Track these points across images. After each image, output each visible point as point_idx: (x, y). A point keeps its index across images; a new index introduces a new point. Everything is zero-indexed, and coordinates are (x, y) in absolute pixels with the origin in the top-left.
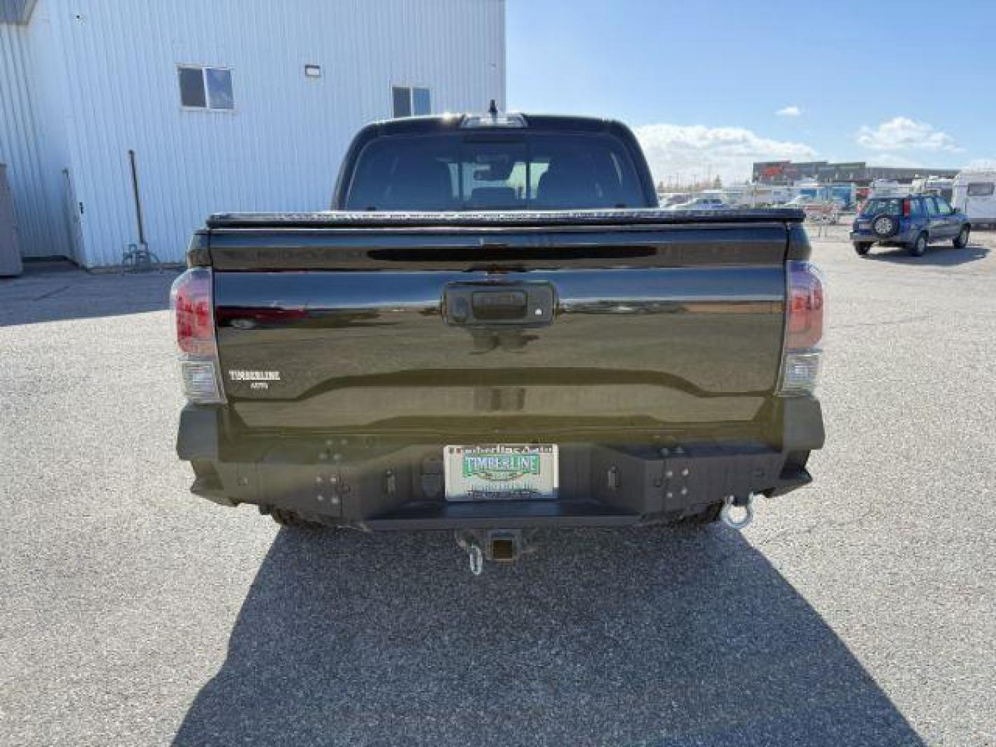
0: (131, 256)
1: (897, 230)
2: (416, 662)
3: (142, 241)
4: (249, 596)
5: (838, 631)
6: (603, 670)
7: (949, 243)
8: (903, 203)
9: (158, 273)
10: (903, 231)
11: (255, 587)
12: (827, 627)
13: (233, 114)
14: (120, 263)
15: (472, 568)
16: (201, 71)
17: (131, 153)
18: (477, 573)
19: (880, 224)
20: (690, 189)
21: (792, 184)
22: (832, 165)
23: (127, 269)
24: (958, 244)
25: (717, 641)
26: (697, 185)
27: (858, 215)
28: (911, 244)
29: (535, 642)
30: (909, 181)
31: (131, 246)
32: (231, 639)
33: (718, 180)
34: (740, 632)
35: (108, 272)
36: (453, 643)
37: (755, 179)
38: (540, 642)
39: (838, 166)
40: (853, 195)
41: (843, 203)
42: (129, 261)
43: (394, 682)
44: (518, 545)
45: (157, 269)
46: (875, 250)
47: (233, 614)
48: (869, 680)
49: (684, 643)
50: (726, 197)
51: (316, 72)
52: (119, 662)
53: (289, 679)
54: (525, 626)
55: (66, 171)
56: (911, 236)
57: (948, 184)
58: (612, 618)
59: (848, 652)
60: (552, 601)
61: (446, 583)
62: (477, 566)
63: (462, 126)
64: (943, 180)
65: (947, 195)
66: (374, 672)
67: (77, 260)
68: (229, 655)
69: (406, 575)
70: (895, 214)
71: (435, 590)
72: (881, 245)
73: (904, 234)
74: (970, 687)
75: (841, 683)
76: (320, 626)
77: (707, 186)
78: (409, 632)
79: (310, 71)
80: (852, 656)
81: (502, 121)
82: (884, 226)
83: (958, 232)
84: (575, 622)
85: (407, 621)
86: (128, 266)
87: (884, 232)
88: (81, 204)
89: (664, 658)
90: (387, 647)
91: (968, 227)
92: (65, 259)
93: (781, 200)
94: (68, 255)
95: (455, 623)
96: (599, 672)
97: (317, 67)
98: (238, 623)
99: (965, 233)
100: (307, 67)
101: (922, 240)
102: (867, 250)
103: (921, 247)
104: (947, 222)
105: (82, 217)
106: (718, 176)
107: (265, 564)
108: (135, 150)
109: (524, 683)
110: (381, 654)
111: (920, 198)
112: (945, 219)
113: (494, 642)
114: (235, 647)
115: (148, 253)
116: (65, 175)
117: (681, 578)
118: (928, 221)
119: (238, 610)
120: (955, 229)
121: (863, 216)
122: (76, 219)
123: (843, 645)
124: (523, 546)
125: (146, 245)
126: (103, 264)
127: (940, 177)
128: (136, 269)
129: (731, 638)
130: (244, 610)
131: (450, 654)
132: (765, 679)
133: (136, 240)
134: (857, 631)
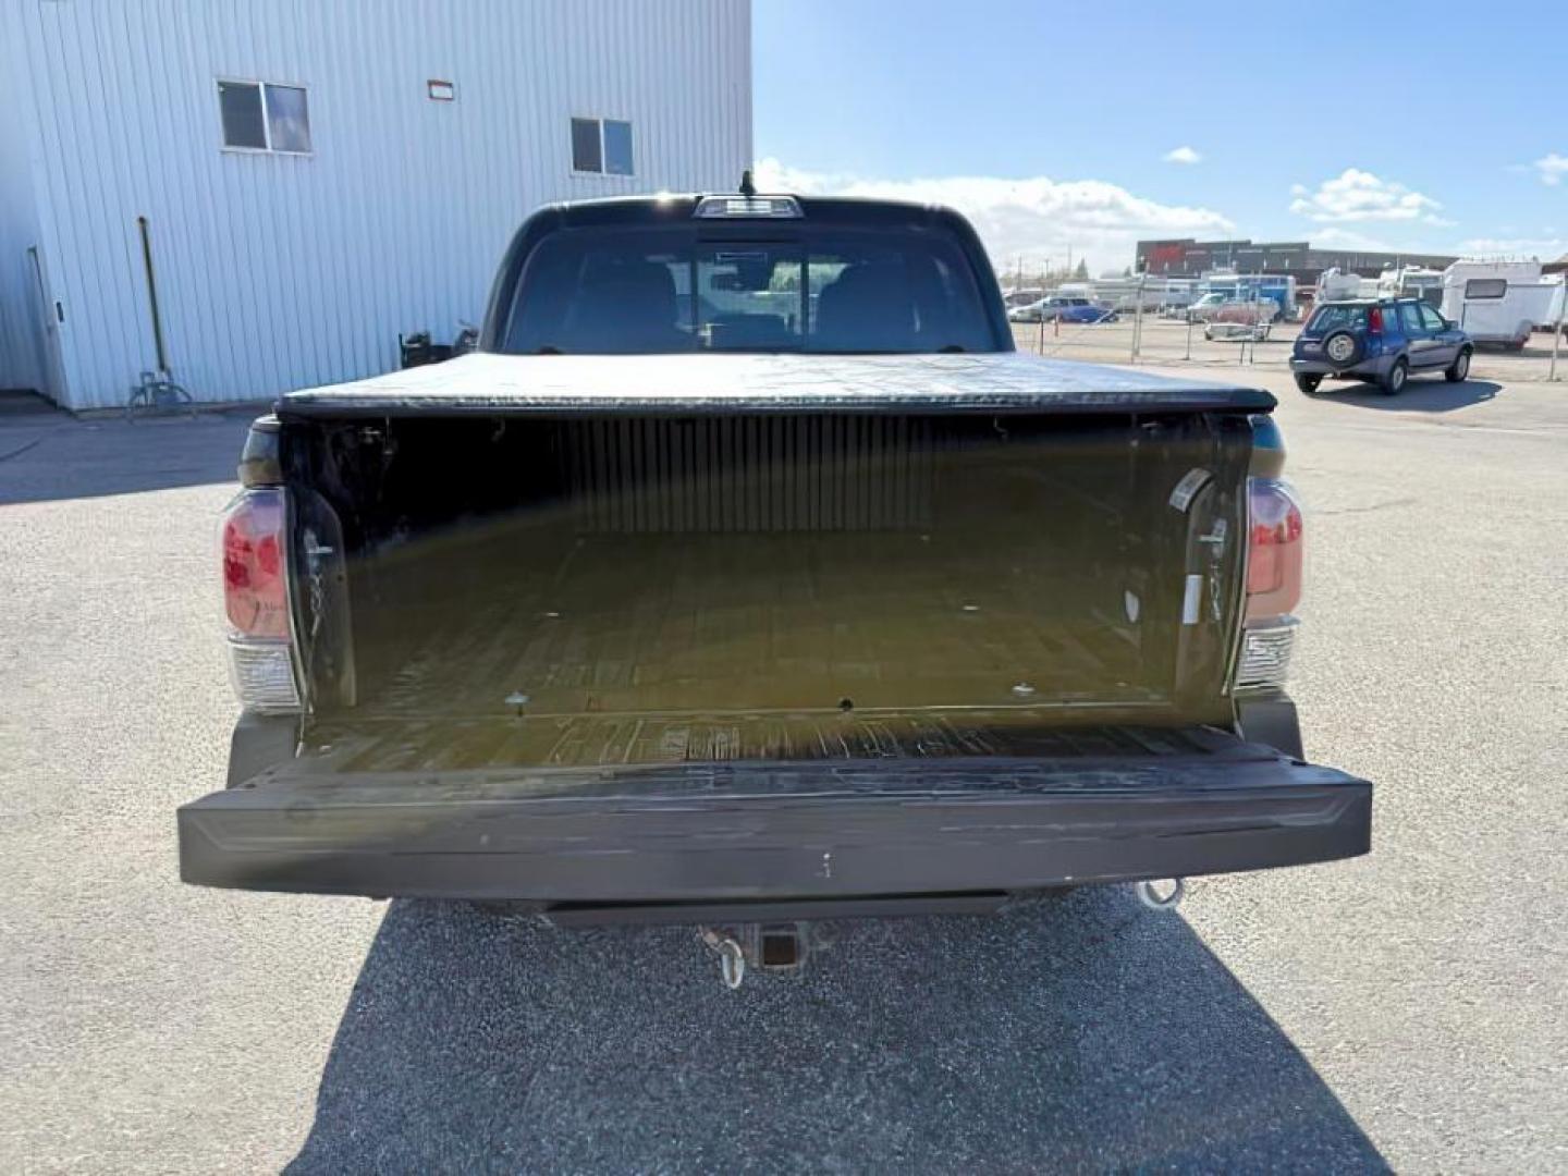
0: (143, 391)
1: (1361, 353)
2: (632, 1125)
3: (162, 366)
4: (352, 1007)
5: (1308, 1053)
6: (939, 1131)
7: (1439, 375)
8: (1371, 313)
9: (189, 418)
10: (1370, 357)
11: (362, 989)
12: (1291, 1046)
13: (310, 160)
14: (126, 399)
15: (727, 976)
16: (257, 87)
17: (142, 220)
18: (736, 985)
19: (1335, 345)
20: (1039, 281)
21: (1199, 277)
22: (1257, 247)
23: (139, 412)
24: (1453, 376)
25: (1120, 1075)
26: (1050, 276)
27: (1300, 330)
28: (1381, 376)
29: (827, 1083)
30: (1375, 273)
31: (143, 375)
32: (322, 1088)
33: (1082, 269)
34: (1154, 1059)
35: (106, 416)
36: (693, 1089)
37: (1141, 268)
38: (835, 1085)
39: (1266, 248)
40: (1291, 296)
41: (1276, 308)
42: (142, 399)
43: (598, 1160)
44: (804, 941)
45: (189, 413)
46: (1327, 385)
47: (324, 1041)
48: (1361, 1141)
49: (1066, 1080)
50: (1096, 297)
51: (447, 92)
52: (133, 1134)
53: (421, 1160)
54: (811, 1056)
55: (33, 250)
56: (1383, 364)
57: (1436, 279)
58: (950, 1037)
59: (1327, 1092)
60: (851, 1008)
61: (677, 978)
62: (735, 973)
63: (697, 213)
64: (1426, 272)
65: (1434, 297)
66: (563, 1143)
67: (53, 396)
68: (320, 1115)
69: (612, 965)
70: (1358, 328)
71: (661, 992)
72: (1335, 377)
73: (1373, 361)
74: (1520, 1149)
75: (1319, 1147)
76: (471, 1060)
77: (1065, 277)
78: (621, 1069)
79: (437, 91)
80: (1335, 1100)
81: (763, 208)
82: (1342, 348)
83: (1453, 359)
84: (890, 1046)
85: (615, 1047)
86: (139, 406)
87: (1342, 358)
88: (59, 305)
89: (1036, 1108)
90: (584, 1096)
91: (1467, 350)
92: (33, 393)
93: (1181, 302)
94: (40, 390)
95: (694, 1051)
96: (932, 1135)
97: (450, 85)
98: (333, 1056)
99: (1463, 359)
100: (431, 83)
101: (1399, 370)
102: (1315, 387)
103: (1397, 382)
104: (1437, 343)
105: (63, 328)
106: (1083, 262)
107: (376, 948)
108: (148, 216)
109: (812, 1159)
110: (574, 1111)
111: (1396, 305)
112: (1434, 339)
113: (760, 1086)
114: (328, 1099)
115: (172, 387)
116: (32, 254)
117: (1056, 963)
118: (1409, 341)
119: (333, 1033)
120: (1450, 353)
121: (1309, 333)
122: (50, 330)
123: (1317, 1078)
124: (812, 942)
125: (169, 373)
126: (98, 405)
127: (1423, 267)
128: (151, 412)
129: (1142, 1068)
130: (343, 1033)
131: (689, 1109)
132: (1200, 1142)
133: (153, 365)
134: (1339, 1051)
